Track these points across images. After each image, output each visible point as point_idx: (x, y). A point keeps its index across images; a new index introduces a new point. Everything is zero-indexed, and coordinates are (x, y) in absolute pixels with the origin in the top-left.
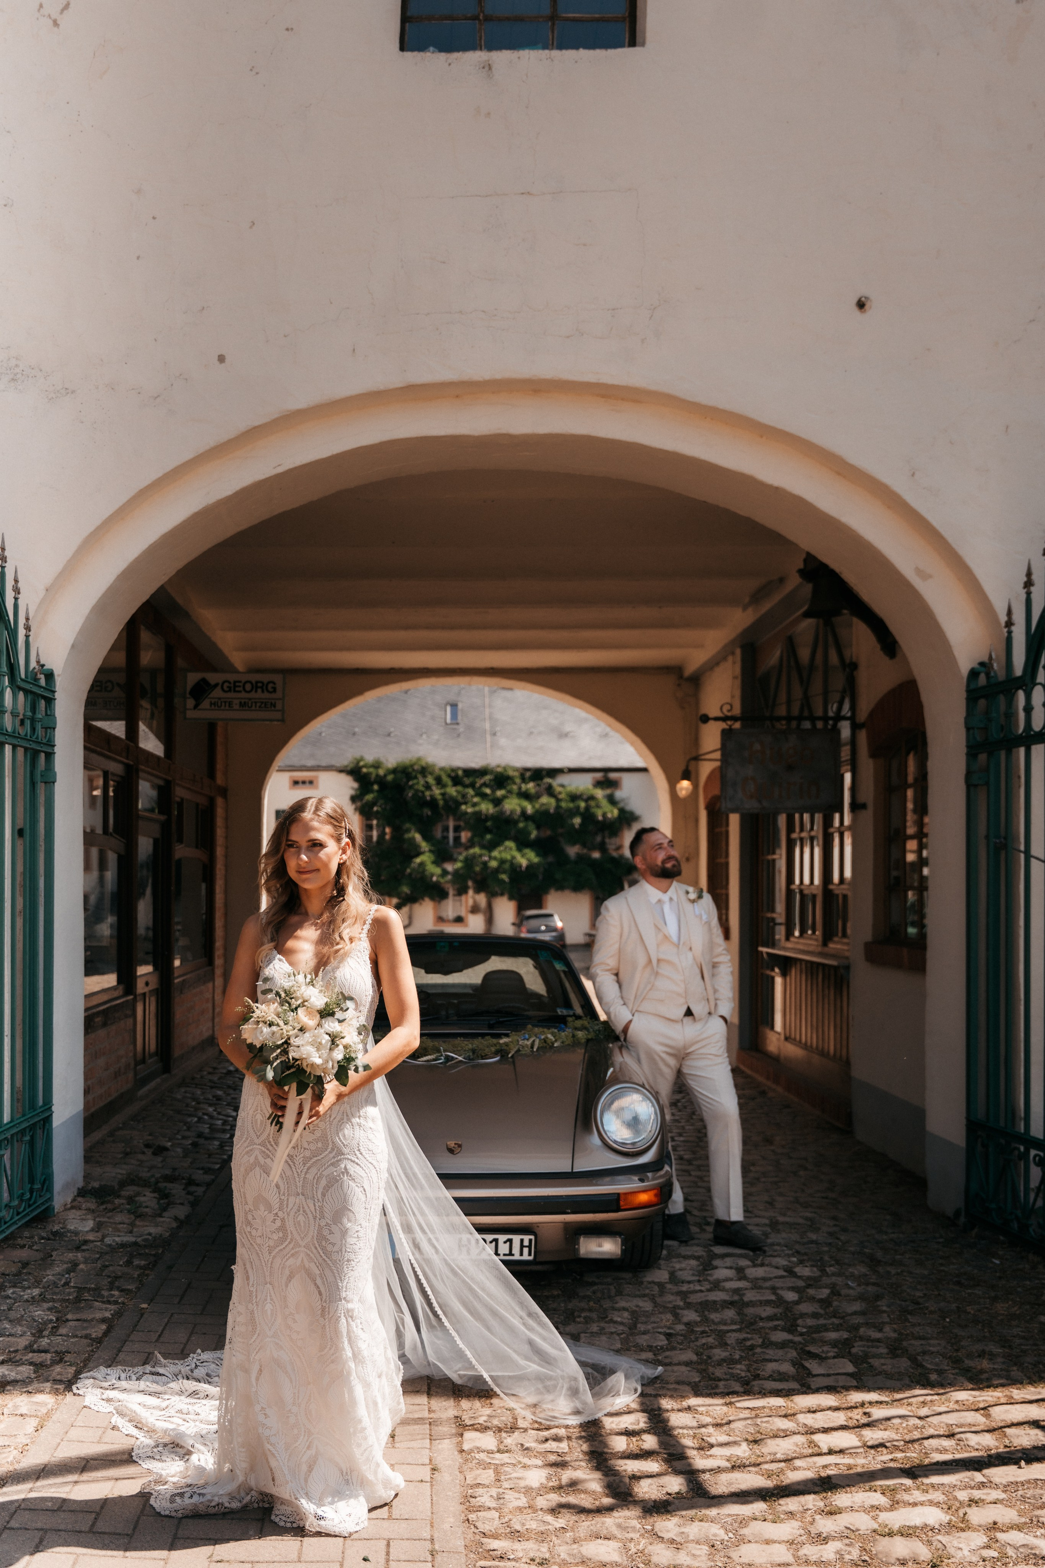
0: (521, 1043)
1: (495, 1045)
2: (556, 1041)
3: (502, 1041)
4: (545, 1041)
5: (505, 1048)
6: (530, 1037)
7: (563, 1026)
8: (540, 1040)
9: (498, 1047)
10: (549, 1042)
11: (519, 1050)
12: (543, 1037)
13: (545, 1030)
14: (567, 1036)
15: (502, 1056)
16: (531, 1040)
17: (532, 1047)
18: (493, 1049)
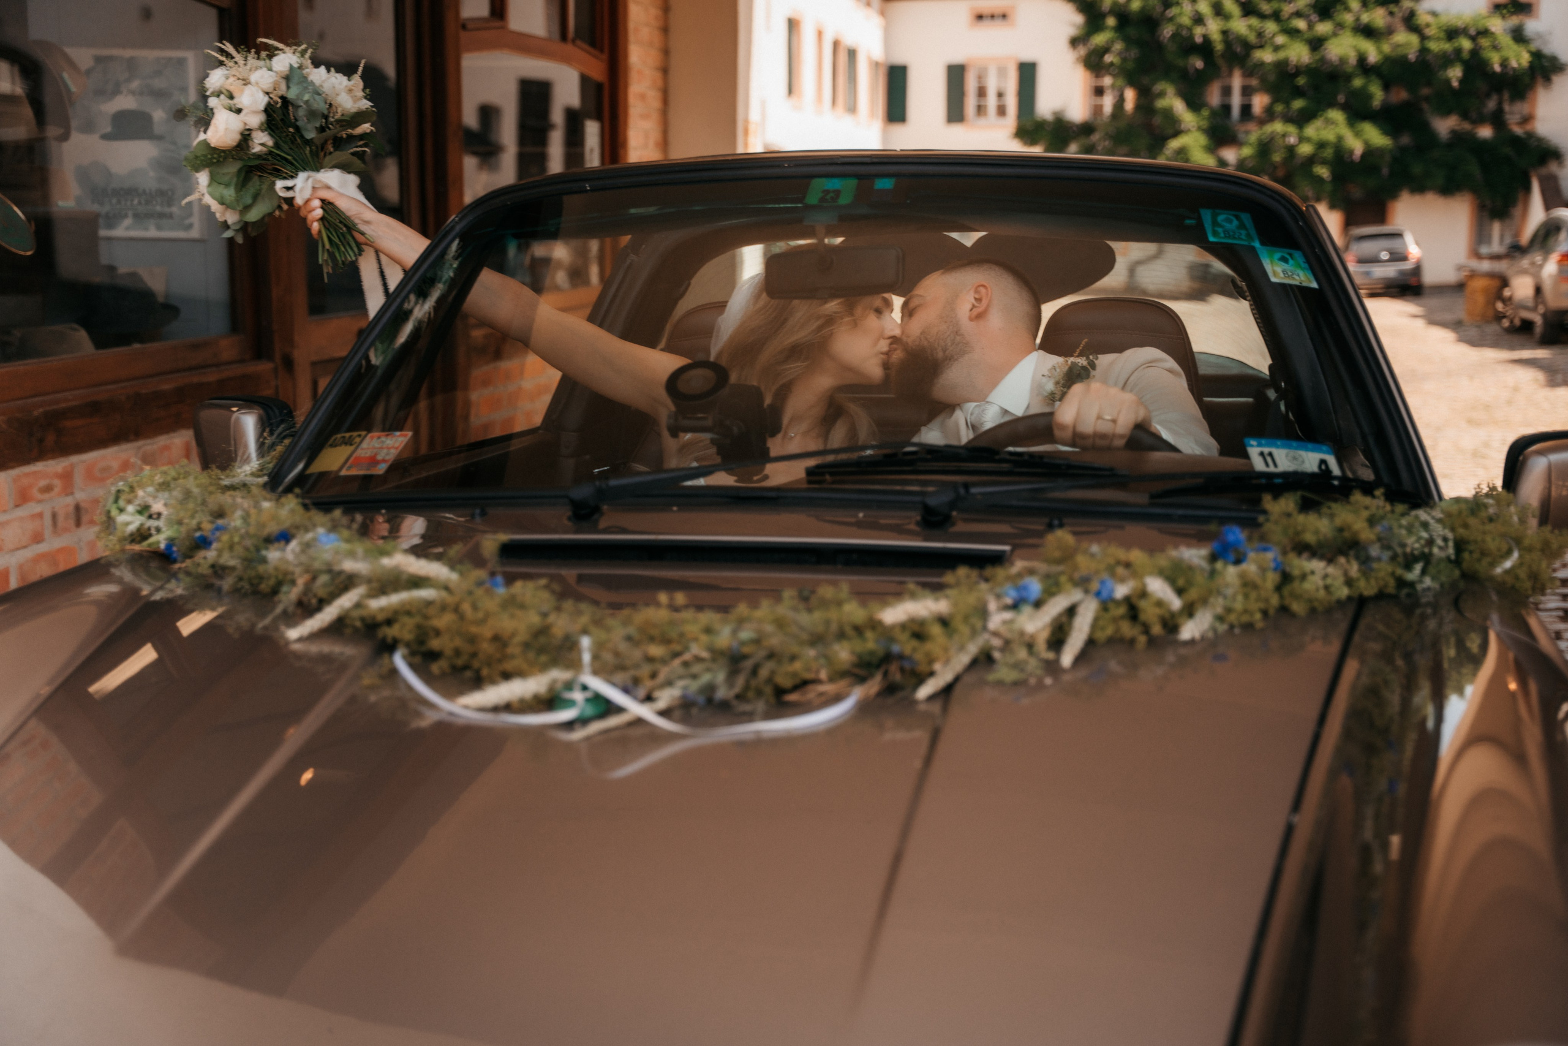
0: (997, 620)
1: (859, 630)
2: (1189, 611)
3: (894, 614)
4: (1132, 609)
5: (904, 645)
6: (1052, 589)
7: (1236, 534)
8: (1106, 604)
9: (871, 643)
10: (1149, 613)
11: (984, 660)
12: (1121, 591)
13: (1136, 556)
14: (1248, 585)
15: (890, 689)
16: (1056, 606)
17: (1058, 637)
18: (844, 653)
